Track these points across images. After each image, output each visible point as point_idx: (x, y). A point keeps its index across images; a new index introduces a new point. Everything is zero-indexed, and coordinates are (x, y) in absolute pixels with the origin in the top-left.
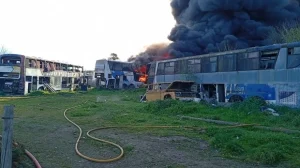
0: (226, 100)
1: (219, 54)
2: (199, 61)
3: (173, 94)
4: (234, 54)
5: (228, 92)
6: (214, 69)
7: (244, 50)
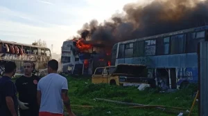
0: (178, 87)
1: (171, 34)
2: (155, 42)
3: (117, 79)
4: (184, 34)
5: (179, 77)
6: (167, 51)
7: (192, 29)
